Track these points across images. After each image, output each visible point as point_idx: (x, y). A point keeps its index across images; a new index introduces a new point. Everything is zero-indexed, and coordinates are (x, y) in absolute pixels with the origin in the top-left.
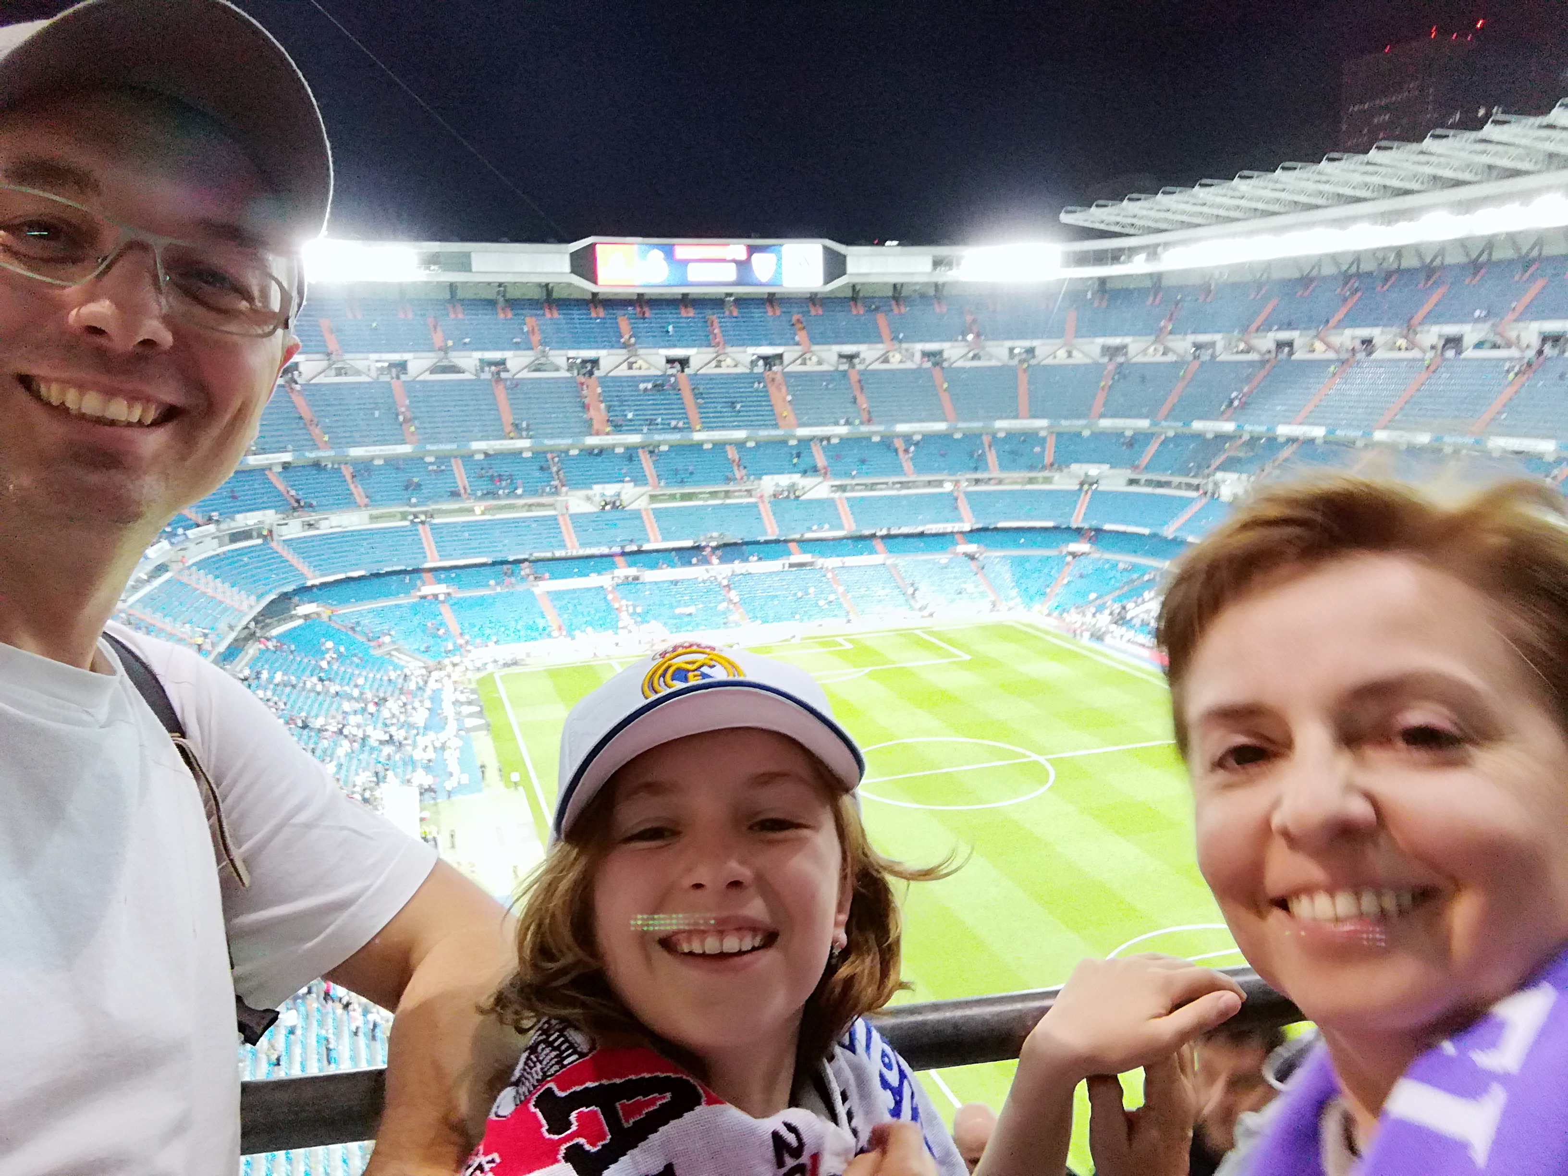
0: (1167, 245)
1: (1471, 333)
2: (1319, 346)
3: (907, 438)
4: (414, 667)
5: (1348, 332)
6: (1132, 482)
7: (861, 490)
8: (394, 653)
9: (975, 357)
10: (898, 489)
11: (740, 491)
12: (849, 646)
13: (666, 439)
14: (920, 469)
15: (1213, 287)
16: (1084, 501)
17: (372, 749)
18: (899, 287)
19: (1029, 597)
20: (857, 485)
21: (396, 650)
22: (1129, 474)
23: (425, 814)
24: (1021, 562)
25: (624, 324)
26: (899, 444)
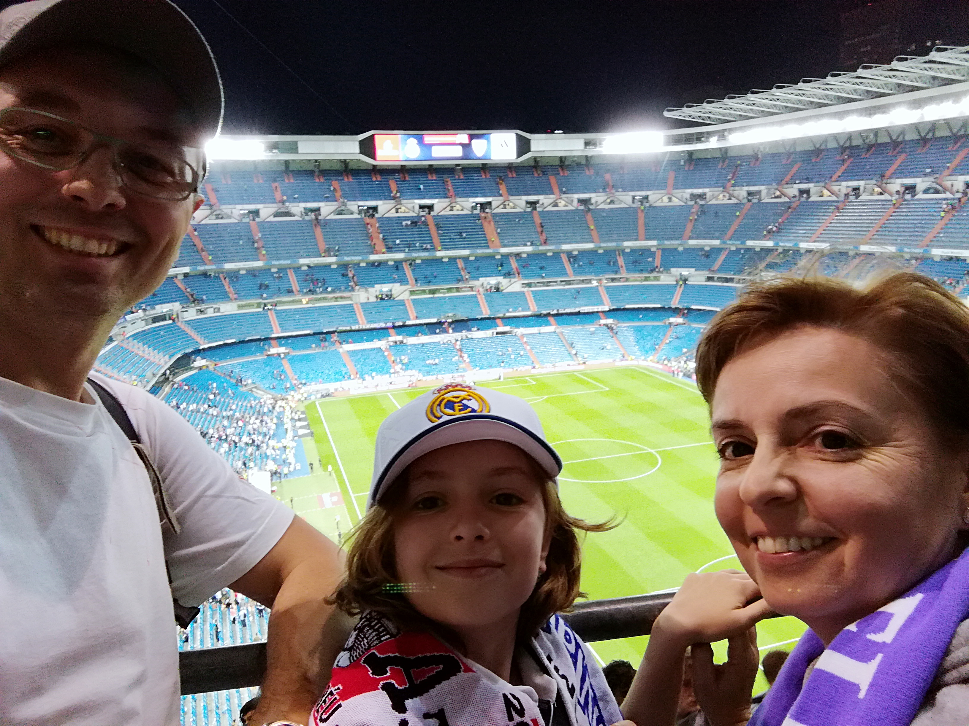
0: (731, 130)
1: (921, 183)
2: (826, 192)
3: (569, 254)
4: (267, 399)
5: (844, 184)
6: (710, 279)
7: (540, 286)
8: (254, 390)
9: (612, 202)
10: (562, 285)
11: (465, 287)
12: (534, 383)
13: (420, 256)
14: (577, 272)
15: (760, 156)
16: (679, 291)
17: (241, 449)
18: (563, 159)
19: (645, 352)
20: (538, 283)
21: (256, 387)
22: (708, 274)
23: (274, 488)
24: (639, 330)
25: (393, 185)
26: (564, 257)
